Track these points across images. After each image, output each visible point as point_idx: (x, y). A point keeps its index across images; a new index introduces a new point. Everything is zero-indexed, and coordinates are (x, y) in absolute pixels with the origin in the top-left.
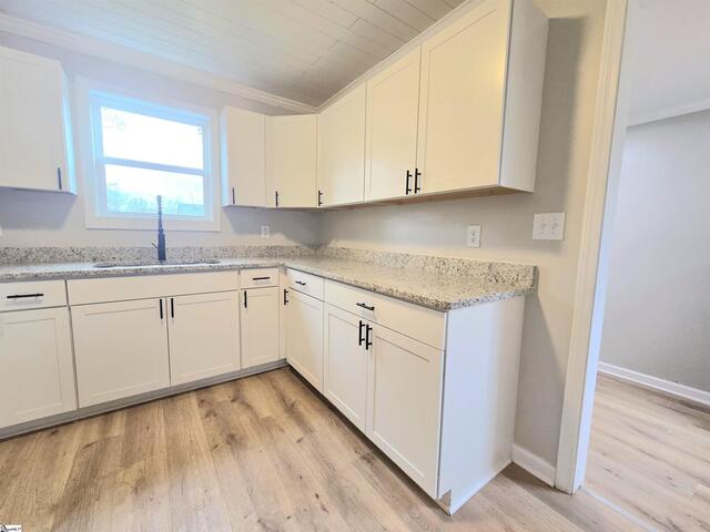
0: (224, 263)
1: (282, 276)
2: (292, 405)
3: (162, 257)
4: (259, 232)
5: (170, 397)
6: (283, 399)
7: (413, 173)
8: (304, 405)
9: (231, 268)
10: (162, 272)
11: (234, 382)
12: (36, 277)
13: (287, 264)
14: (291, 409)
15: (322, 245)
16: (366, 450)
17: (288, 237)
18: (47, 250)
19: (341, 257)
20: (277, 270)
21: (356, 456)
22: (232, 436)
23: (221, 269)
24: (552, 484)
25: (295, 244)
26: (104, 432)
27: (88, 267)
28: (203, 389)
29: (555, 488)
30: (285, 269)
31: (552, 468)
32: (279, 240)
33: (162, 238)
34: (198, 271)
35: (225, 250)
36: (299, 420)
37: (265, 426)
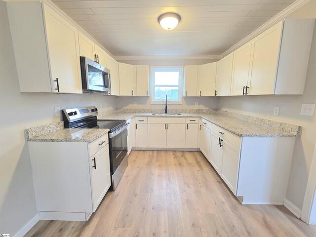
0: (182, 115)
1: (200, 120)
2: (199, 162)
3: (166, 112)
4: (194, 104)
5: (167, 151)
6: (196, 160)
7: (245, 87)
8: (203, 163)
9: (184, 117)
10: (166, 117)
11: (183, 151)
12: (143, 116)
13: (202, 117)
14: (198, 163)
15: (219, 109)
16: (219, 180)
17: (205, 106)
18: (143, 109)
19: (225, 115)
20: (198, 118)
21: (216, 181)
22: (180, 164)
23: (181, 117)
24: (299, 218)
25: (207, 109)
26: (153, 154)
27: (151, 114)
28: (174, 151)
29: (300, 219)
30: (201, 118)
31: (300, 211)
32: (202, 107)
33: (166, 107)
34: (174, 117)
35: (183, 110)
36: (200, 166)
37: (190, 164)
